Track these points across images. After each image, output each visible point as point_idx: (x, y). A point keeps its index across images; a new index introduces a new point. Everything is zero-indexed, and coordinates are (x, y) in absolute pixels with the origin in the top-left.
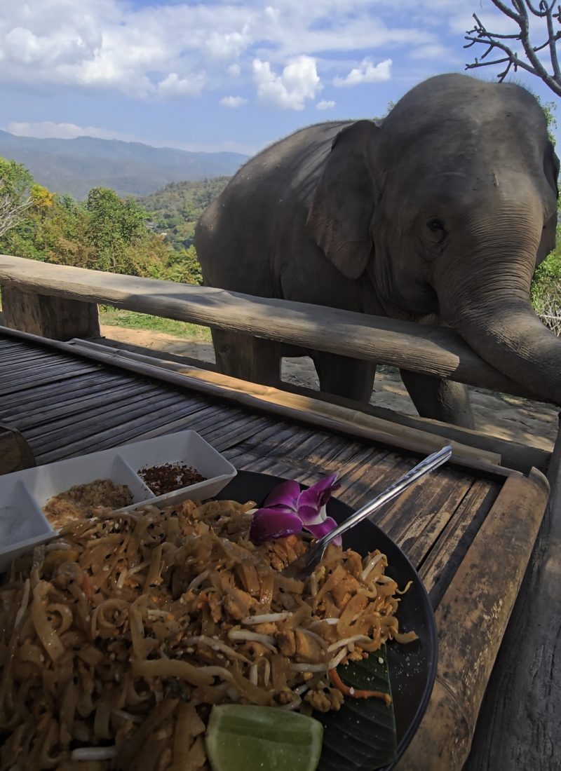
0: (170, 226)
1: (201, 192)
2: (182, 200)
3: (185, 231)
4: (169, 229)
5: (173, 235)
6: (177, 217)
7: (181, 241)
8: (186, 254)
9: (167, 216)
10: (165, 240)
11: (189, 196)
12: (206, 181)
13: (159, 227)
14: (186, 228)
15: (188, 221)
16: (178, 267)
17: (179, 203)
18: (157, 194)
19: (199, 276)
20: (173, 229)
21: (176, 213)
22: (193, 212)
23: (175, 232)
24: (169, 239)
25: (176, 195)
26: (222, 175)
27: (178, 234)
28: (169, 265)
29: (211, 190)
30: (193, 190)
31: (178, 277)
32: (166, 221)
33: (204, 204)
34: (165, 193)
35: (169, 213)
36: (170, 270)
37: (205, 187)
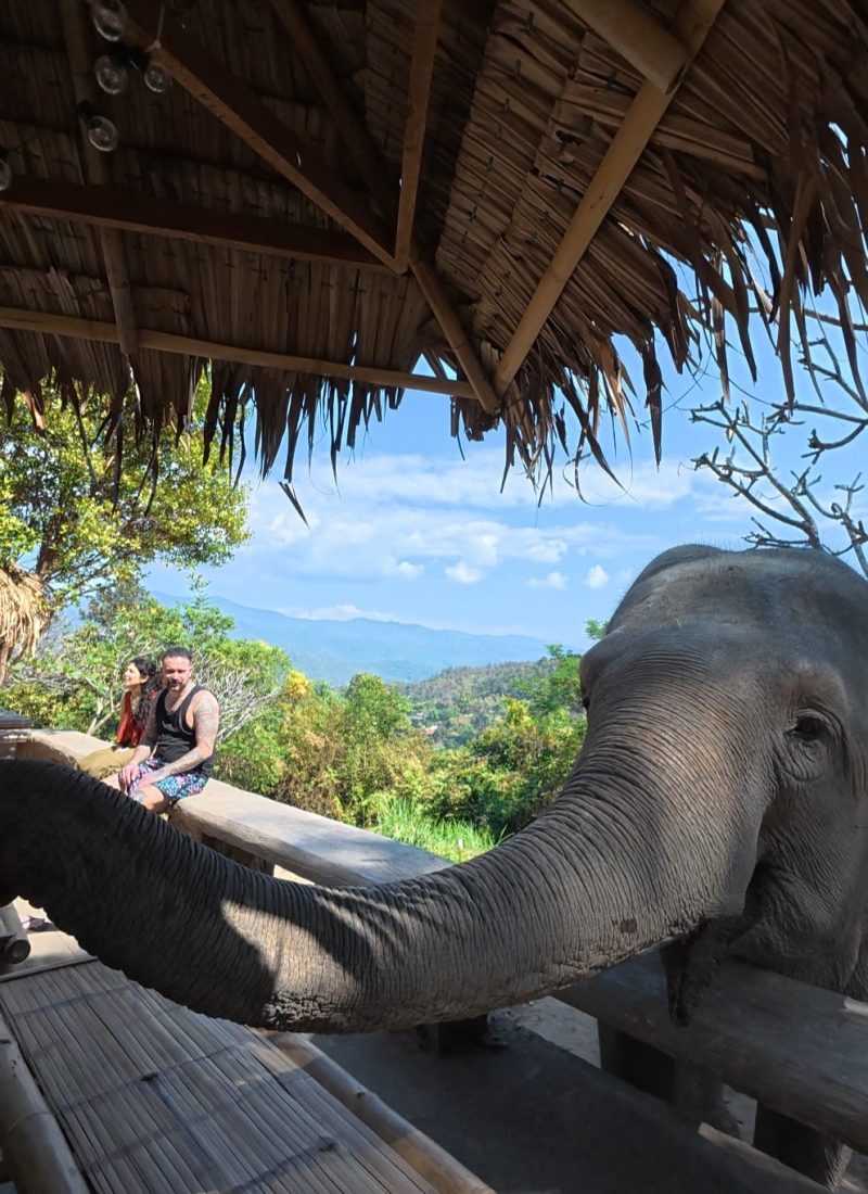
0: (442, 718)
1: (482, 679)
2: (459, 687)
3: (460, 725)
4: (440, 722)
5: (445, 729)
6: (452, 708)
7: (453, 737)
8: (454, 757)
9: (440, 706)
10: (435, 736)
11: (468, 683)
12: (489, 667)
13: (428, 719)
14: (461, 721)
15: (465, 713)
16: (442, 774)
17: (455, 691)
18: (430, 681)
19: (467, 786)
20: (445, 722)
21: (451, 702)
22: (471, 702)
23: (448, 725)
24: (440, 733)
25: (453, 682)
26: (508, 661)
27: (450, 729)
28: (431, 770)
29: (494, 677)
30: (473, 676)
31: (440, 786)
32: (437, 712)
33: (484, 692)
34: (440, 679)
35: (443, 702)
36: (431, 777)
37: (487, 674)
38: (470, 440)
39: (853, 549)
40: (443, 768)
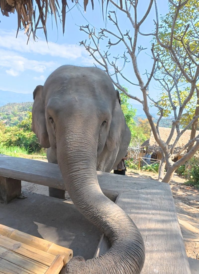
0: (8, 118)
1: (21, 106)
2: (13, 109)
3: (14, 120)
4: (8, 119)
5: (9, 121)
6: (11, 115)
7: (12, 123)
8: (13, 129)
9: (7, 114)
10: (6, 123)
11: (16, 108)
12: (23, 103)
13: (4, 118)
14: (14, 119)
15: (16, 116)
16: (9, 134)
17: (12, 110)
18: (3, 107)
19: (17, 137)
20: (9, 119)
21: (11, 113)
22: (17, 113)
23: (10, 120)
24: (8, 122)
25: (11, 107)
26: (29, 101)
27: (11, 121)
28: (5, 133)
29: (24, 106)
30: (18, 106)
31: (8, 137)
32: (6, 116)
33: (22, 110)
34: (7, 106)
35: (8, 113)
36: (5, 135)
37: (22, 105)
38: (3, 15)
39: (115, 74)
40: (9, 132)
